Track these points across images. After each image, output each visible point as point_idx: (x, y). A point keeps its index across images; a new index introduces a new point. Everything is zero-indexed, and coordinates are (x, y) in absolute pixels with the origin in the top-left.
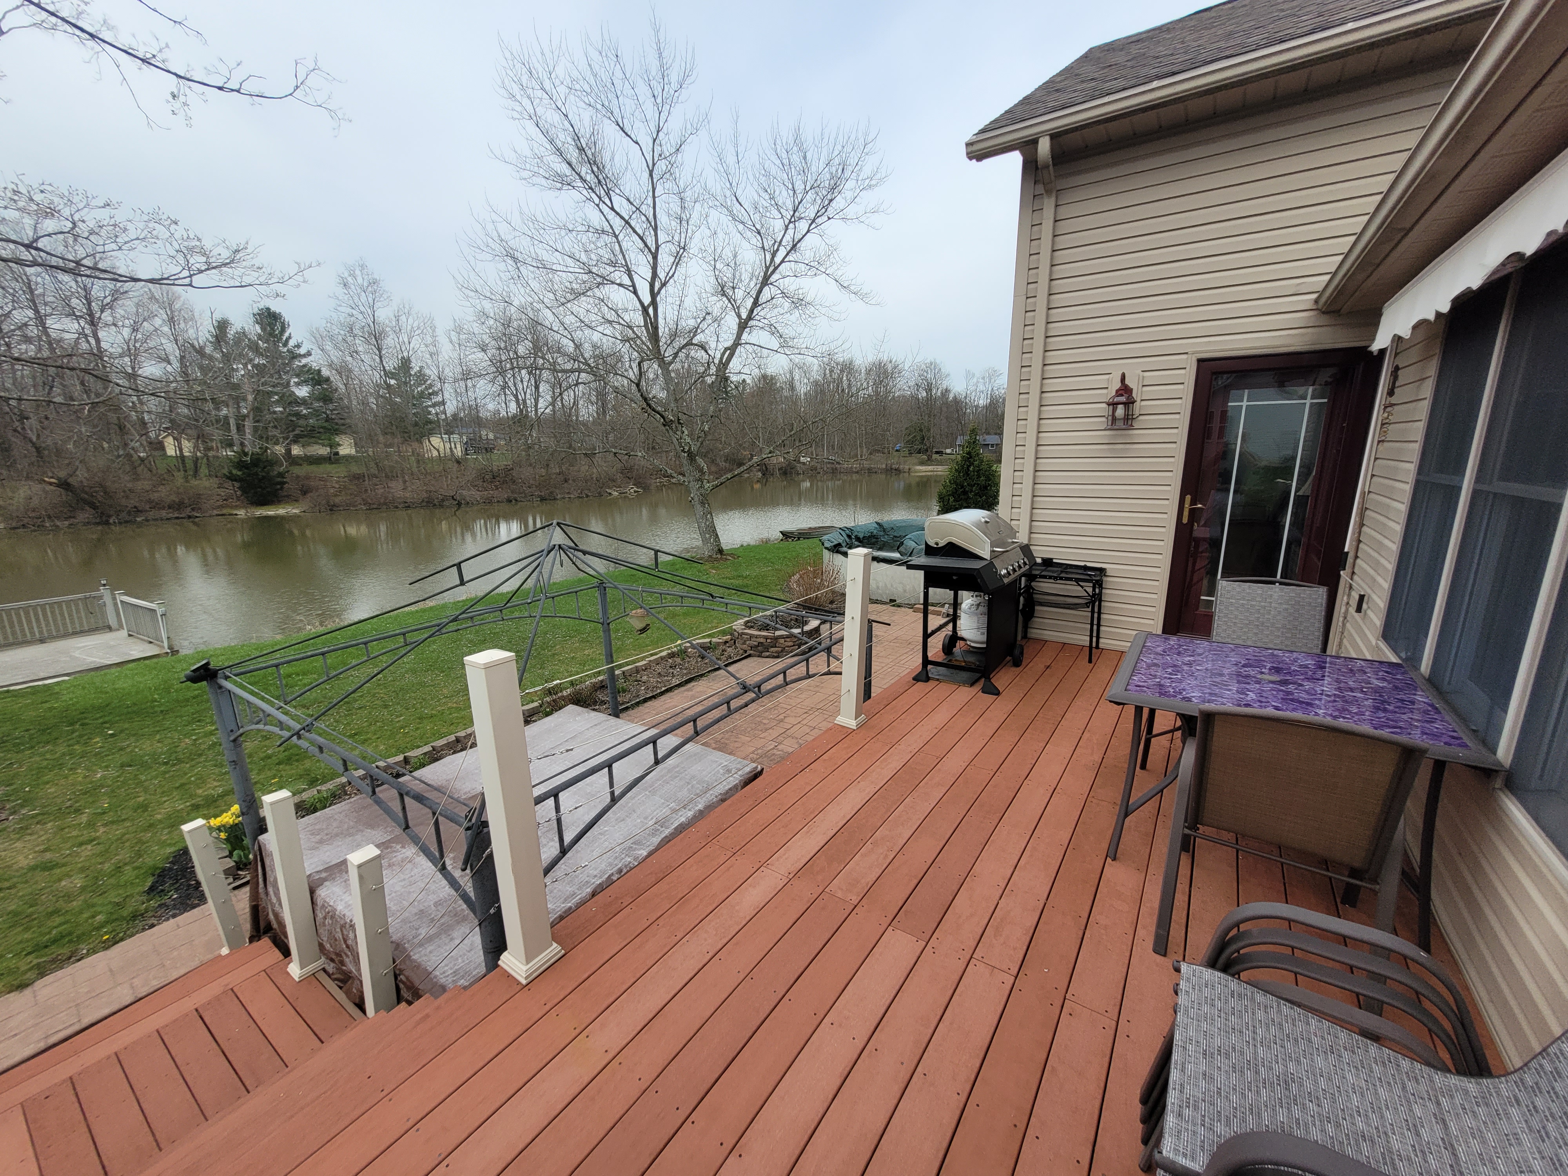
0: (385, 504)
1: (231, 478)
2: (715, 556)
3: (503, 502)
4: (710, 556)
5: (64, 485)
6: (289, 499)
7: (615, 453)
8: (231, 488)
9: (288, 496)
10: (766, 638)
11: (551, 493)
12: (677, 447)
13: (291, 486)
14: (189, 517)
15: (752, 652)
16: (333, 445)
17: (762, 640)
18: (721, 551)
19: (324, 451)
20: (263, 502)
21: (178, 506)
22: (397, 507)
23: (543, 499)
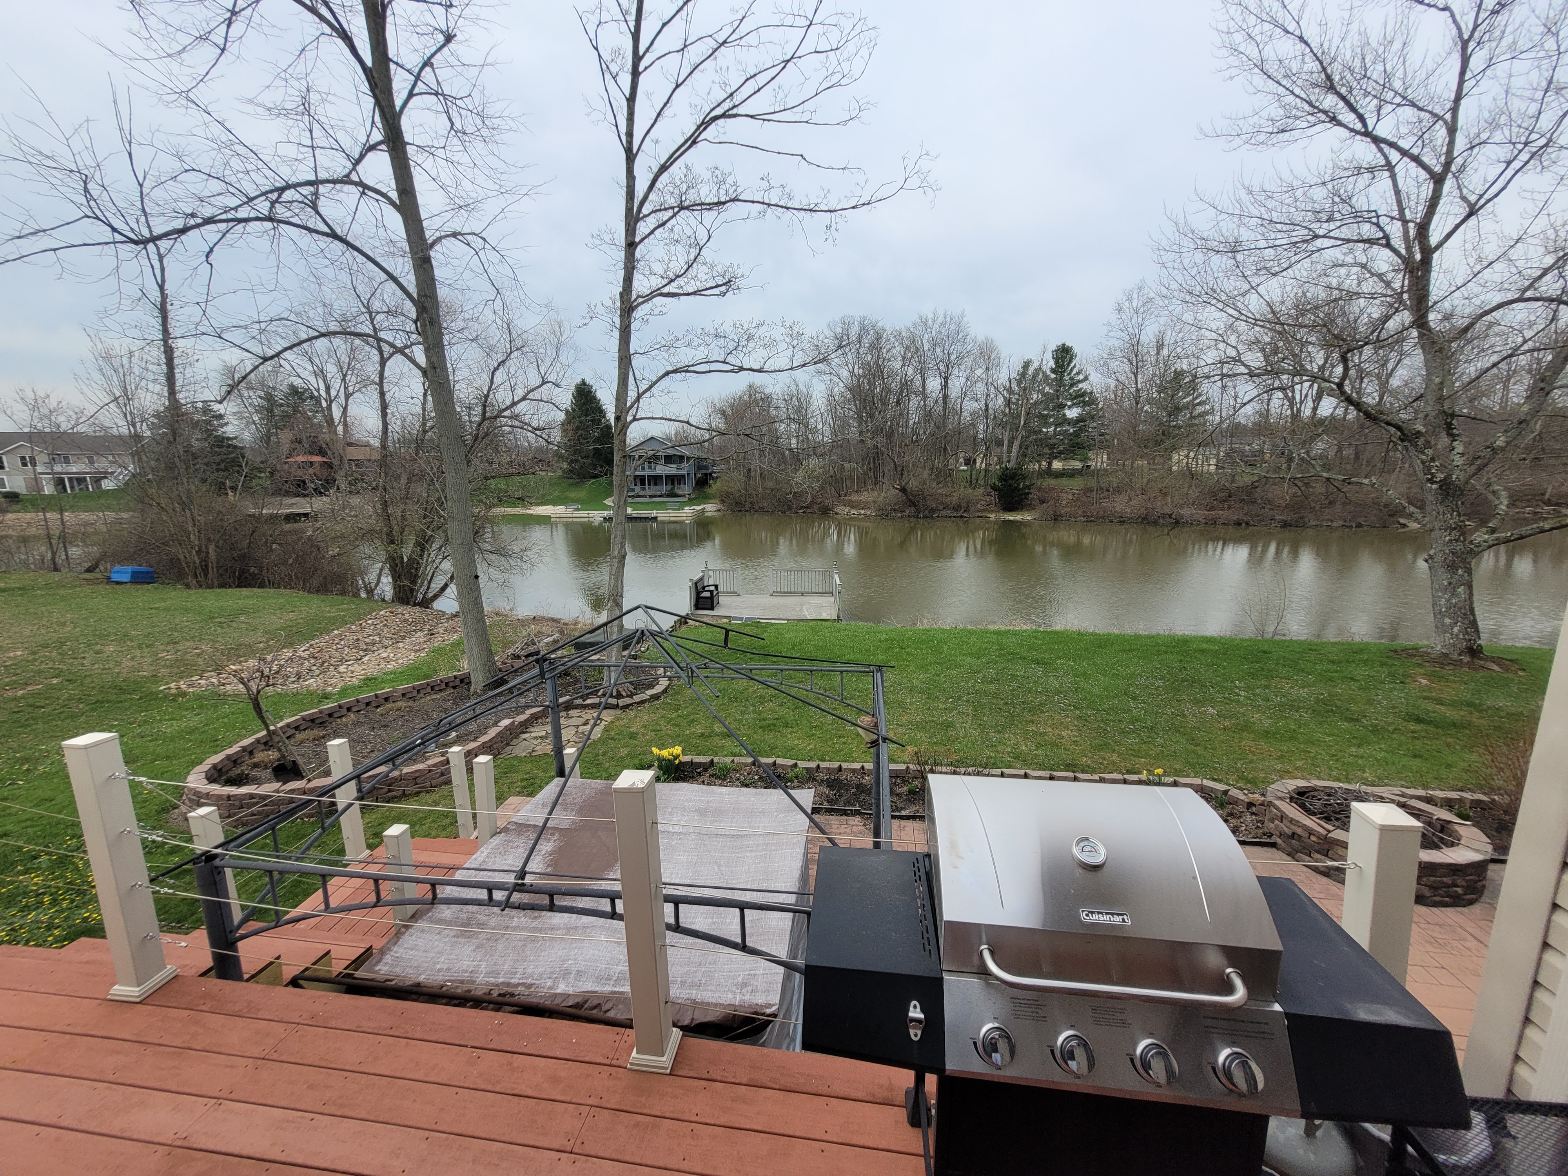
0: (1103, 517)
1: (994, 488)
2: (1455, 657)
3: (1228, 524)
4: (1445, 655)
5: (903, 490)
6: (1030, 507)
7: (1328, 479)
8: (994, 497)
9: (1030, 505)
10: (1311, 832)
11: (1302, 518)
12: (1421, 475)
13: (1034, 494)
14: (962, 517)
15: (1279, 841)
16: (1085, 459)
17: (1299, 831)
18: (1474, 651)
19: (1077, 465)
20: (1010, 507)
21: (957, 508)
22: (1112, 521)
23: (1285, 525)
